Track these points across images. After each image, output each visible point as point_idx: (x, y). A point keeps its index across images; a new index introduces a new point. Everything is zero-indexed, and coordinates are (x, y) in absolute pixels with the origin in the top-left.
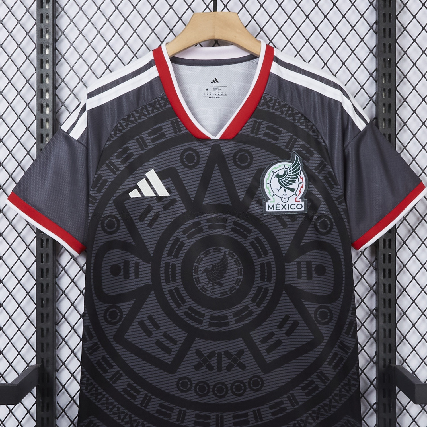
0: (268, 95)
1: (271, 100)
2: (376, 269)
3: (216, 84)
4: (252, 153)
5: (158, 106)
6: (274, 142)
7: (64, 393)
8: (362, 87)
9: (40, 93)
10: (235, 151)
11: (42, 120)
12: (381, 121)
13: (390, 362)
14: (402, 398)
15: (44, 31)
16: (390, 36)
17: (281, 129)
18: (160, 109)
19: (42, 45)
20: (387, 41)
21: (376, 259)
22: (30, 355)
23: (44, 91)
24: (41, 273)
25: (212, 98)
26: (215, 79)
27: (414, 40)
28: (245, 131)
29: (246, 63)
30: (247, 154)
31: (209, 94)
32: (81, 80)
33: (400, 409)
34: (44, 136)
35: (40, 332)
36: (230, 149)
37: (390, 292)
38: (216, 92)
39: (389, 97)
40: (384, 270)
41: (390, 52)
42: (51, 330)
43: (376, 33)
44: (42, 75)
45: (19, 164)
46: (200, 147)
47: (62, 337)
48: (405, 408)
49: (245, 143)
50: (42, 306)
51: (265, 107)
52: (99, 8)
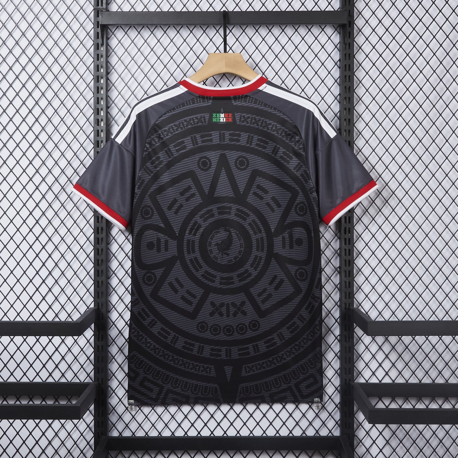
2: (340, 238)
7: (113, 328)
8: (329, 107)
9: (97, 111)
11: (98, 131)
12: (343, 131)
13: (349, 305)
14: (359, 331)
15: (100, 66)
16: (349, 70)
19: (98, 77)
20: (348, 73)
21: (340, 231)
22: (90, 300)
23: (100, 110)
24: (97, 241)
27: (367, 73)
32: (126, 102)
33: (357, 339)
34: (100, 142)
35: (97, 284)
37: (349, 255)
39: (349, 114)
40: (345, 239)
41: (349, 81)
42: (104, 282)
43: (339, 68)
44: (98, 98)
45: (82, 163)
47: (112, 288)
48: (360, 339)
50: (98, 265)
52: (139, 50)
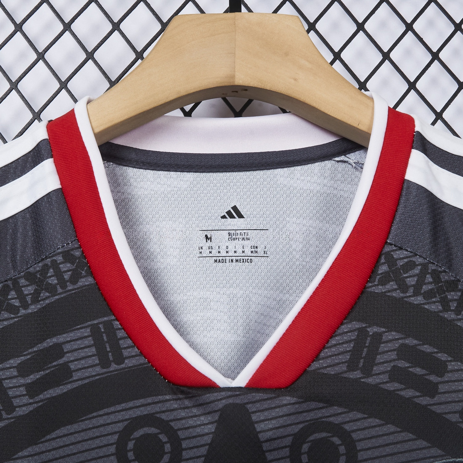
0: (401, 248)
1: (411, 265)
3: (236, 223)
4: (354, 436)
5: (53, 281)
6: (425, 401)
10: (296, 429)
17: (443, 357)
18: (60, 290)
25: (224, 261)
26: (235, 208)
28: (329, 361)
29: (323, 164)
30: (336, 440)
31: (215, 253)
36: (281, 421)
38: (237, 246)
46: (183, 414)
49: (329, 402)
51: (393, 285)
